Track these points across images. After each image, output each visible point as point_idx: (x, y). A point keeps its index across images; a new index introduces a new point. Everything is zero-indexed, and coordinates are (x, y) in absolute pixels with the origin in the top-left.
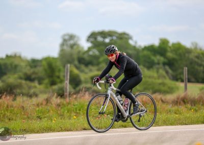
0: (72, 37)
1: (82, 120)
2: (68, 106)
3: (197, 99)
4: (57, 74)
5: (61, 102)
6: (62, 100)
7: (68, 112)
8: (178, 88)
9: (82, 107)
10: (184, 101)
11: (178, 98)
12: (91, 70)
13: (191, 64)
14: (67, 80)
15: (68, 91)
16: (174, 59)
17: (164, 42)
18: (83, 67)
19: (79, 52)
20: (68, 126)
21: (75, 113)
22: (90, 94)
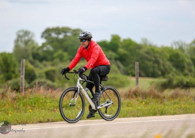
0: (26, 33)
1: (37, 113)
2: (23, 100)
3: (148, 92)
4: (12, 69)
5: (17, 96)
6: (18, 94)
7: (24, 105)
8: (129, 83)
9: (37, 100)
10: (135, 94)
11: (130, 92)
12: (45, 65)
13: (142, 59)
14: (22, 75)
15: (24, 85)
16: (125, 55)
17: (116, 38)
18: (37, 62)
19: (33, 48)
20: (25, 119)
21: (30, 106)
22: (45, 88)
